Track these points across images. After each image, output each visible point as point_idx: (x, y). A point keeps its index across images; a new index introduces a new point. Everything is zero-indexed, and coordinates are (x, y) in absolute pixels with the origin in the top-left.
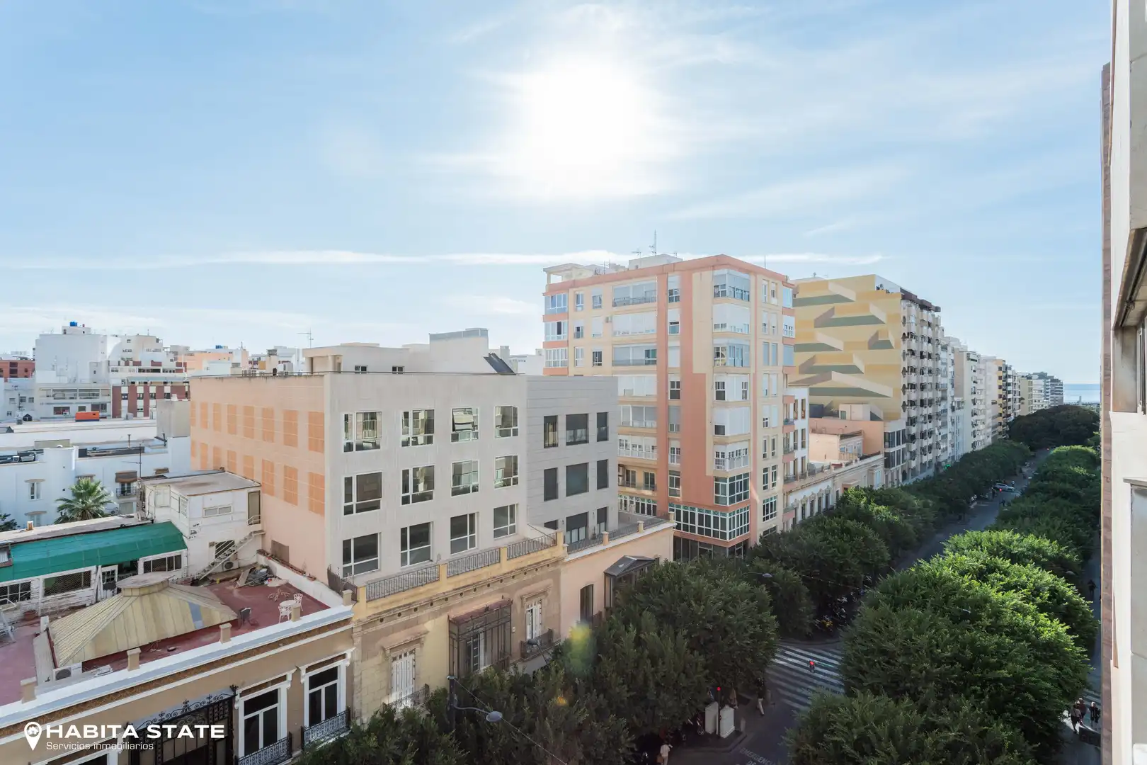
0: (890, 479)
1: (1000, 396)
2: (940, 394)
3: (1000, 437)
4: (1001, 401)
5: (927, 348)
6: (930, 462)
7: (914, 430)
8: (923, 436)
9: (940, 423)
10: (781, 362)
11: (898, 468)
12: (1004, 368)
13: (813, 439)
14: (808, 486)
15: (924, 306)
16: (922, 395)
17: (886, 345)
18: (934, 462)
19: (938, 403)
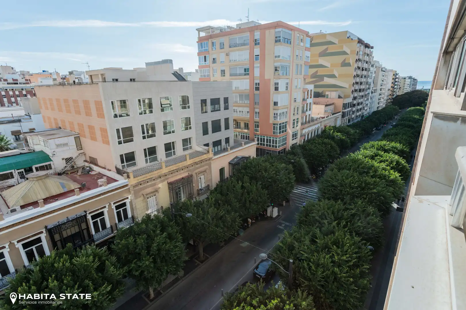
0: (343, 122)
1: (392, 87)
2: (368, 86)
3: (389, 104)
4: (392, 89)
5: (365, 66)
6: (360, 115)
7: (355, 102)
8: (358, 104)
9: (366, 99)
10: (303, 74)
11: (347, 117)
12: (395, 75)
13: (314, 107)
14: (311, 126)
15: (367, 46)
16: (360, 87)
17: (349, 65)
18: (361, 115)
19: (366, 90)
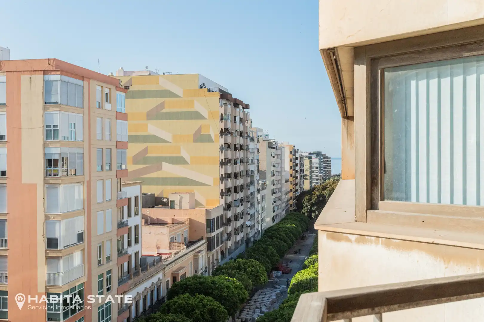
0: (211, 261)
1: (291, 175)
2: (249, 180)
3: (291, 209)
4: (291, 179)
5: (240, 141)
6: (242, 240)
7: (230, 214)
8: (236, 218)
9: (249, 205)
10: (114, 167)
11: (217, 249)
12: (294, 152)
13: (146, 232)
14: (140, 282)
15: (236, 104)
16: (236, 182)
17: (208, 139)
18: (245, 239)
19: (248, 186)
